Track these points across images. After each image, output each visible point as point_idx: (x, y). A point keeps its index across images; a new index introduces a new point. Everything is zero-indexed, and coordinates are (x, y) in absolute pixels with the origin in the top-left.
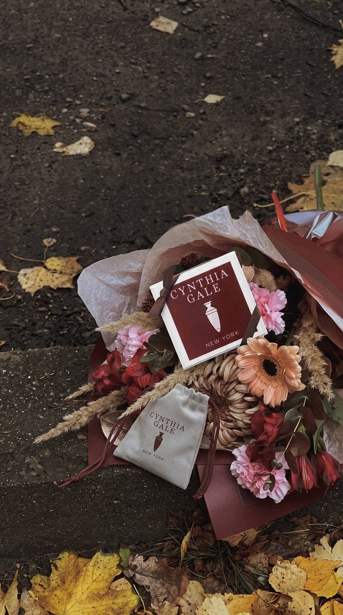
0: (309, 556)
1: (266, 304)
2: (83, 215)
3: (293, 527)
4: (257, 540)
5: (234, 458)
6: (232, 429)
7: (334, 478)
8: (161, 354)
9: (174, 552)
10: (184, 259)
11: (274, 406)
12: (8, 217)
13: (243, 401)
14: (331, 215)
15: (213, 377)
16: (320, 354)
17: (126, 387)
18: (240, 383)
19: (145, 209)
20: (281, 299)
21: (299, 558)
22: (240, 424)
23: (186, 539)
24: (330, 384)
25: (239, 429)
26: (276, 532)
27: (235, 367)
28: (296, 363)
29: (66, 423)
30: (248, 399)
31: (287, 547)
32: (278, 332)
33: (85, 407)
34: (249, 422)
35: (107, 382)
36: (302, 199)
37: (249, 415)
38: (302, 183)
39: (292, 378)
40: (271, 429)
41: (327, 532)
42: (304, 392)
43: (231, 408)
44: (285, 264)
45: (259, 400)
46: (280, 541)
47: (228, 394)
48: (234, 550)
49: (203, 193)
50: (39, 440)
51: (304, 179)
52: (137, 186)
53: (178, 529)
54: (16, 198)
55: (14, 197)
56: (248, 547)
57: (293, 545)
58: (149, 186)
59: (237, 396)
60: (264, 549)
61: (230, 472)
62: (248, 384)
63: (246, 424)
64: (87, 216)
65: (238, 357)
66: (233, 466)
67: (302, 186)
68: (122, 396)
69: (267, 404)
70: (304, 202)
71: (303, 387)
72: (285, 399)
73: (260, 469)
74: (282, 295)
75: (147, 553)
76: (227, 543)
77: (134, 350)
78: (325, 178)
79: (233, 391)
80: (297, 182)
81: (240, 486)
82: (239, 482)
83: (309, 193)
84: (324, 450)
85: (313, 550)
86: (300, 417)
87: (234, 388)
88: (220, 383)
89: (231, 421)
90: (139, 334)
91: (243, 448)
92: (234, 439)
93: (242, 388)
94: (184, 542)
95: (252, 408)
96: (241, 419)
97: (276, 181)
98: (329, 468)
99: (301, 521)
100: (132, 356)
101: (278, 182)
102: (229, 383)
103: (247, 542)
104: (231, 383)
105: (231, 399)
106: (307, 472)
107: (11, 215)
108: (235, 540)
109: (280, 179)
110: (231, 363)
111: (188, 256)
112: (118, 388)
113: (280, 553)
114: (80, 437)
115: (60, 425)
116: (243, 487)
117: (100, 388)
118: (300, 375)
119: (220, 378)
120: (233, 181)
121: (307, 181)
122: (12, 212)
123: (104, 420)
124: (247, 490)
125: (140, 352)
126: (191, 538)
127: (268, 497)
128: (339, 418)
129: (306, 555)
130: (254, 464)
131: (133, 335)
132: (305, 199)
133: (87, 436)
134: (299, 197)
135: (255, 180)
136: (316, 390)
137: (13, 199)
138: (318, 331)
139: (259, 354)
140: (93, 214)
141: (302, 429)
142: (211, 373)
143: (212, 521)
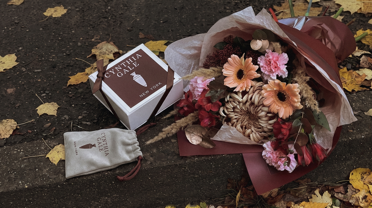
0: (309, 201)
1: (277, 61)
2: (162, 22)
3: (298, 185)
4: (278, 194)
5: (263, 149)
6: (261, 132)
7: (323, 157)
8: (217, 92)
9: (232, 202)
10: (225, 38)
11: (285, 119)
12: (118, 23)
13: (266, 116)
14: (304, 18)
15: (248, 104)
16: (310, 88)
17: (197, 112)
18: (264, 106)
19: (196, 19)
20: (285, 58)
21: (304, 203)
22: (266, 129)
23: (239, 195)
24: (317, 104)
25: (265, 132)
26: (289, 189)
27: (261, 97)
28: (298, 93)
29: (164, 133)
30: (270, 115)
31: (296, 197)
32: (284, 77)
33: (174, 124)
34: (272, 128)
35: (186, 109)
36: (282, 14)
37: (270, 124)
38: (281, 6)
39: (295, 102)
40: (285, 131)
41: (317, 187)
42: (302, 110)
43: (259, 120)
44: (287, 38)
45: (276, 115)
46: (291, 193)
47: (257, 113)
48: (266, 200)
49: (228, 11)
50: (148, 142)
51: (281, 4)
52: (190, 7)
53: (233, 190)
54: (122, 14)
55: (120, 13)
56: (274, 198)
57: (298, 195)
58: (197, 7)
59: (263, 114)
60: (283, 198)
61: (262, 157)
62: (269, 107)
63: (269, 129)
64: (163, 23)
65: (263, 92)
66: (264, 153)
67: (281, 7)
68: (195, 116)
69: (281, 117)
70: (283, 15)
71: (301, 107)
72: (291, 114)
73: (279, 154)
74: (285, 56)
75: (216, 204)
76: (262, 196)
77: (201, 90)
78: (293, 3)
79: (261, 111)
80: (278, 5)
81: (268, 164)
82: (267, 162)
83: (285, 10)
84: (315, 142)
85: (311, 198)
86: (301, 124)
87: (260, 109)
88: (252, 107)
89: (260, 128)
90: (203, 81)
91: (269, 143)
92: (262, 138)
93: (266, 109)
94: (237, 197)
95: (272, 120)
96: (265, 126)
97: (266, 5)
98: (319, 152)
99: (302, 182)
100: (200, 94)
101: (267, 6)
102: (258, 106)
103: (272, 195)
104: (259, 106)
105: (259, 115)
106: (307, 155)
107: (119, 22)
108: (266, 195)
109: (269, 4)
110: (259, 95)
111: (227, 37)
112: (193, 112)
113: (293, 201)
114: (173, 141)
115: (161, 134)
116: (270, 165)
117: (182, 112)
118: (300, 100)
119: (252, 104)
120: (243, 5)
121: (283, 5)
122: (120, 21)
123: (187, 130)
124: (273, 167)
125: (205, 91)
126: (241, 195)
127: (285, 169)
128: (322, 124)
129: (307, 200)
130: (276, 151)
131: (199, 81)
132: (283, 14)
133: (177, 140)
134: (280, 13)
135: (255, 4)
136: (310, 108)
137: (120, 14)
138: (307, 75)
139: (275, 89)
140: (167, 21)
141: (303, 131)
142: (247, 101)
143: (253, 184)
